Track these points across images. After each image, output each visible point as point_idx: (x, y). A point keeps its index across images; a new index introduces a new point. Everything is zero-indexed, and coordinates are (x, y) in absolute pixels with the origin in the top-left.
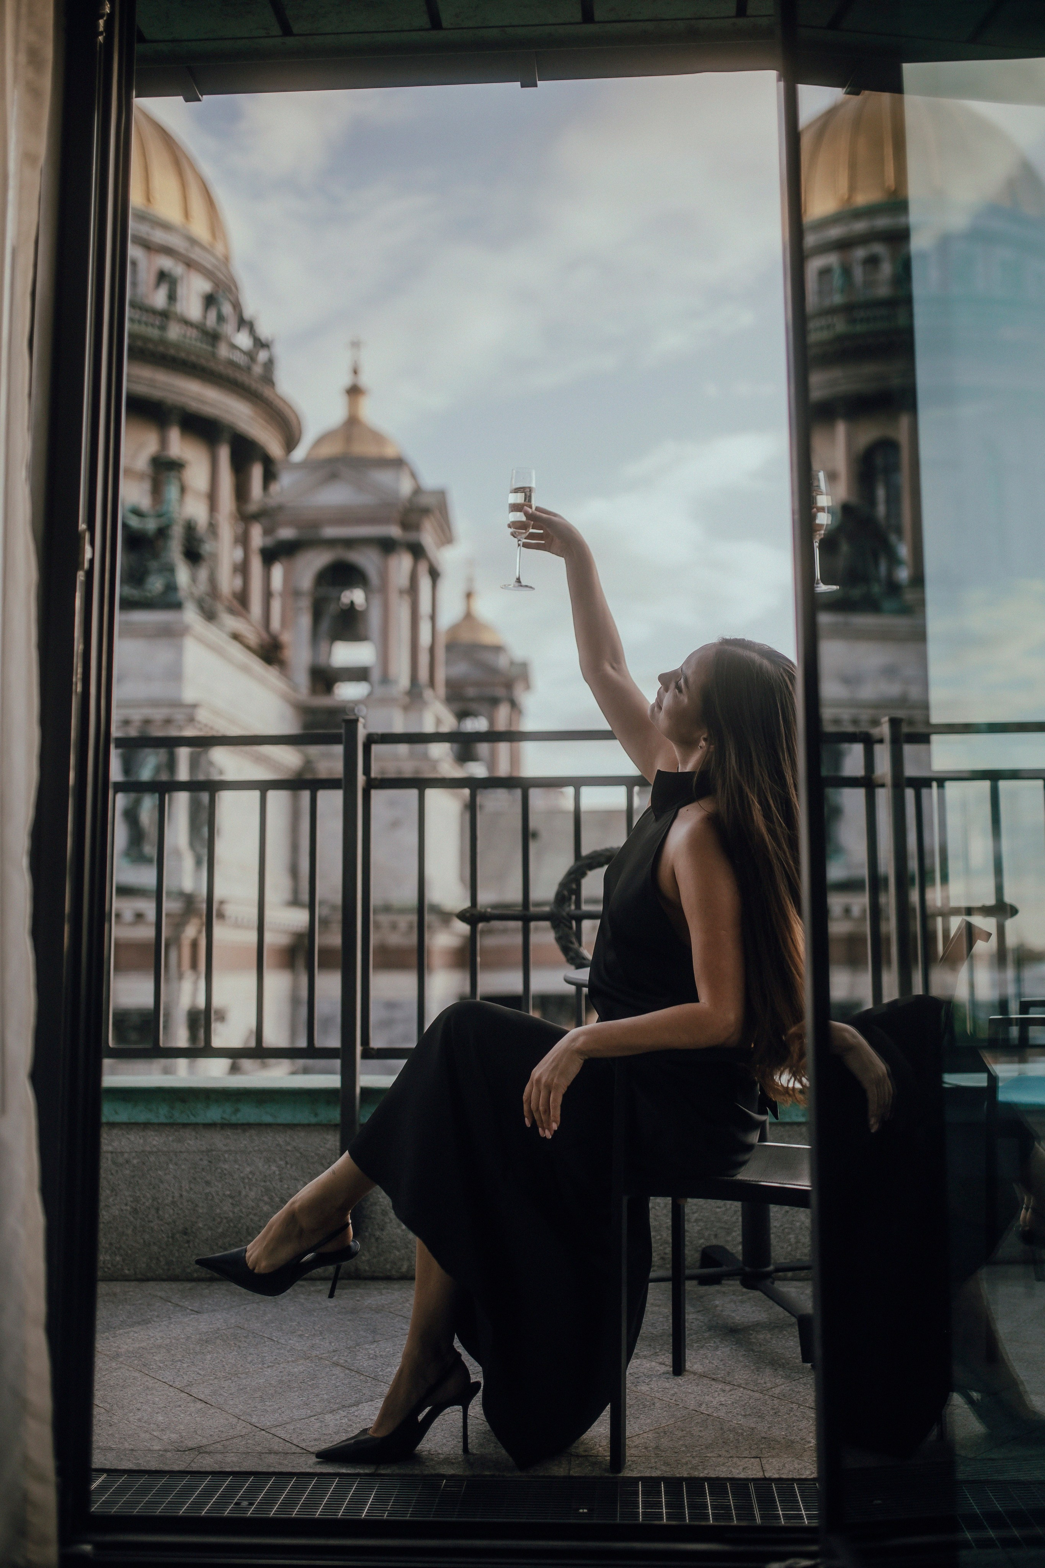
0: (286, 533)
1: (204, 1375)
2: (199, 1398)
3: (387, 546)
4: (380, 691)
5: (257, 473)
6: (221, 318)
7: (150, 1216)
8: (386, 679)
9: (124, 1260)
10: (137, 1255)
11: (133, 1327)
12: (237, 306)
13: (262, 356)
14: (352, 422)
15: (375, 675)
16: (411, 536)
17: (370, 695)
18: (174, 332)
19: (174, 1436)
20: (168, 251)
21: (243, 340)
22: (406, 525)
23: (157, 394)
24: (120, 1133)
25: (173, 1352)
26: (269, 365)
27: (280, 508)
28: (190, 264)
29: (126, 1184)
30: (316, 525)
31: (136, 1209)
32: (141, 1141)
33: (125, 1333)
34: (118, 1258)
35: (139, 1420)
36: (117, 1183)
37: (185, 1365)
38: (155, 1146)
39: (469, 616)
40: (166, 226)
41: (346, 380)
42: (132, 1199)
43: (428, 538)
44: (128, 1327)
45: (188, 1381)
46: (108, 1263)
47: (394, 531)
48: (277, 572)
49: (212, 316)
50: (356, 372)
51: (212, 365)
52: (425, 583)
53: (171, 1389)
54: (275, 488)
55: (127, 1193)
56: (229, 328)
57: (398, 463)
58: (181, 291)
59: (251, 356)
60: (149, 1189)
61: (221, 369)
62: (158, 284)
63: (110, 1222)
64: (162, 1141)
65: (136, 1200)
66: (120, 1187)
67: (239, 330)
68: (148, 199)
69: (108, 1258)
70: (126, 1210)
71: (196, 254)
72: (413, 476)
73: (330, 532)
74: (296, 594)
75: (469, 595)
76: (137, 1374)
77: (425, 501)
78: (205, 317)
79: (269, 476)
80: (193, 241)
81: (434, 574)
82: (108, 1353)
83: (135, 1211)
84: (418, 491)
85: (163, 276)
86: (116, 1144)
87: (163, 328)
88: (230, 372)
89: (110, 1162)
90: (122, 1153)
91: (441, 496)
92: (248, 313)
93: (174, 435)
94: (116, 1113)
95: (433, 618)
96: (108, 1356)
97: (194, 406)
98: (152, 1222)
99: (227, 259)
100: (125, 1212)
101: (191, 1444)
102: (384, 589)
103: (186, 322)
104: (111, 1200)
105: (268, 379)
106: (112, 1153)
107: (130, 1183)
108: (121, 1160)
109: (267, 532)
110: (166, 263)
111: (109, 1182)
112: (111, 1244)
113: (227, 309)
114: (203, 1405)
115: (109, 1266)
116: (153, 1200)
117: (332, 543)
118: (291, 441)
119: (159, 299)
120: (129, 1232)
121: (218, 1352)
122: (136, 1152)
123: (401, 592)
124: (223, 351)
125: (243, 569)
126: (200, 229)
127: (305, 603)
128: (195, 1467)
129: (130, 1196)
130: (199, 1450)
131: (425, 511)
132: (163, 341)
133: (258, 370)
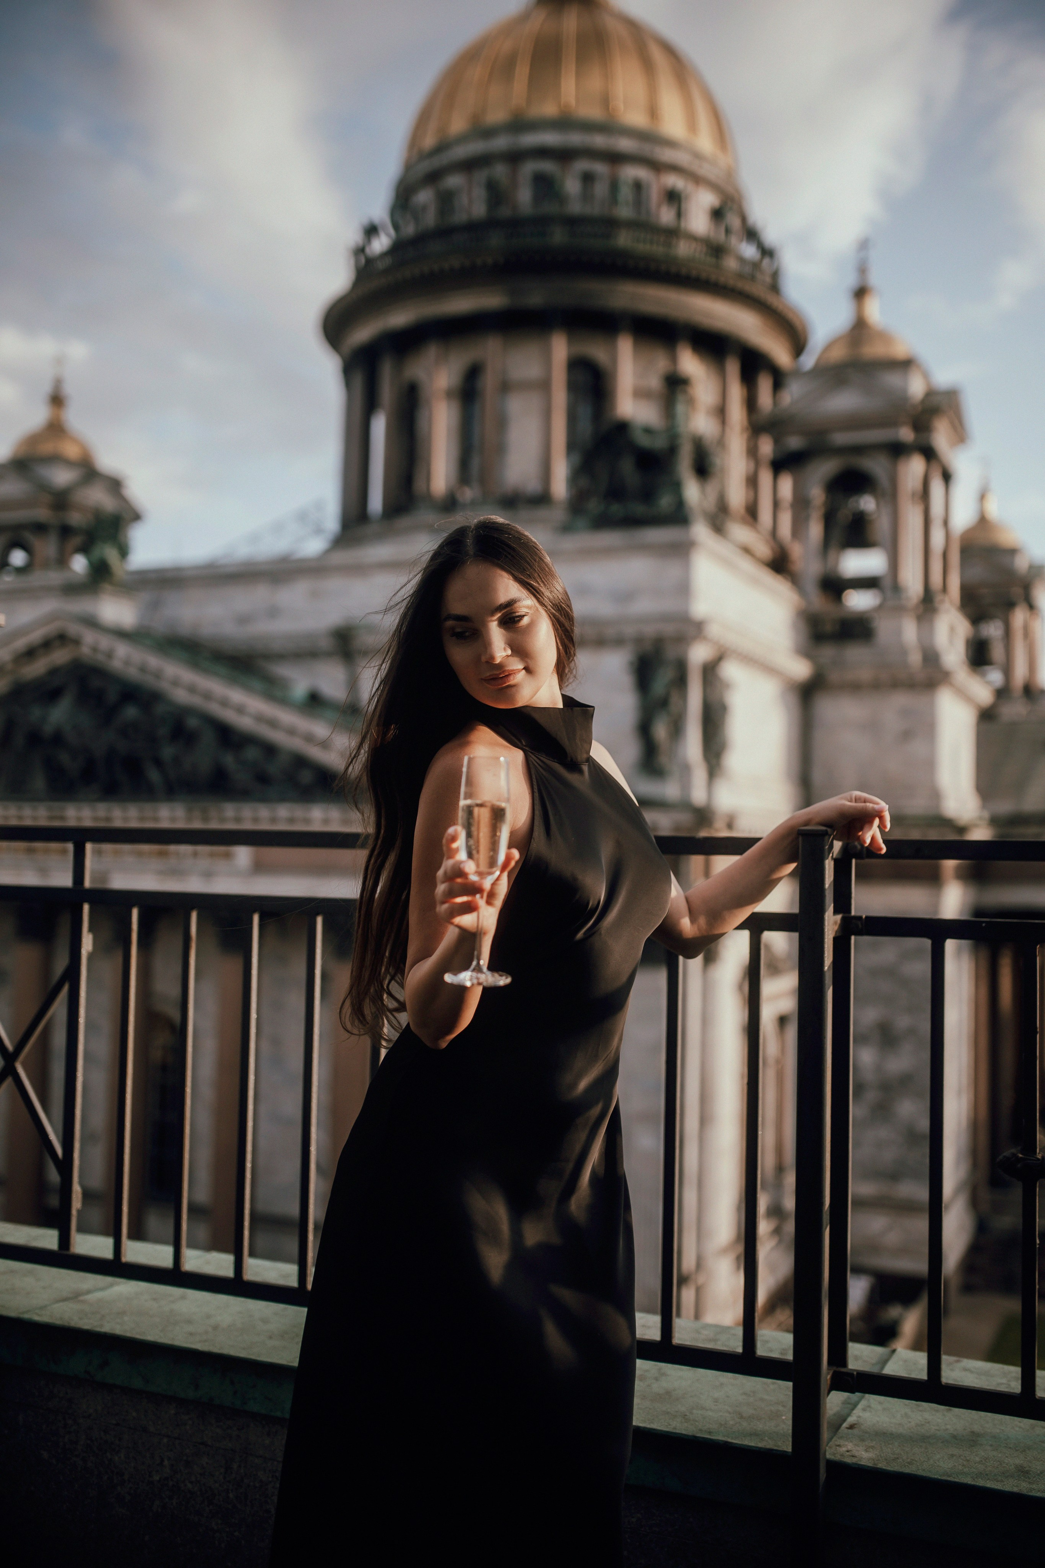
0: (794, 442)
3: (897, 450)
4: (890, 600)
5: (766, 384)
6: (728, 231)
8: (897, 588)
12: (742, 216)
13: (769, 264)
14: (860, 326)
15: (887, 583)
16: (923, 439)
17: (882, 603)
18: (683, 249)
20: (674, 168)
21: (749, 251)
22: (915, 428)
23: (666, 312)
26: (776, 275)
27: (791, 417)
28: (697, 179)
30: (826, 433)
39: (983, 520)
40: (674, 145)
41: (854, 281)
43: (941, 439)
47: (906, 434)
48: (787, 482)
49: (721, 230)
50: (863, 273)
51: (720, 278)
52: (937, 488)
54: (784, 396)
56: (736, 241)
57: (909, 364)
58: (688, 208)
59: (757, 266)
61: (728, 280)
62: (667, 203)
67: (745, 242)
68: (653, 120)
71: (703, 170)
72: (926, 375)
73: (840, 439)
75: (983, 496)
77: (939, 400)
78: (713, 232)
79: (778, 387)
80: (698, 155)
81: (947, 477)
84: (931, 391)
85: (671, 195)
87: (671, 246)
88: (735, 282)
91: (954, 394)
93: (685, 352)
95: (946, 523)
97: (703, 321)
99: (734, 171)
102: (894, 493)
103: (694, 238)
105: (775, 287)
109: (777, 442)
110: (673, 181)
113: (734, 222)
117: (841, 450)
118: (798, 346)
119: (666, 217)
123: (913, 497)
124: (729, 263)
125: (752, 482)
126: (706, 144)
127: (817, 513)
131: (939, 411)
132: (672, 259)
133: (764, 279)
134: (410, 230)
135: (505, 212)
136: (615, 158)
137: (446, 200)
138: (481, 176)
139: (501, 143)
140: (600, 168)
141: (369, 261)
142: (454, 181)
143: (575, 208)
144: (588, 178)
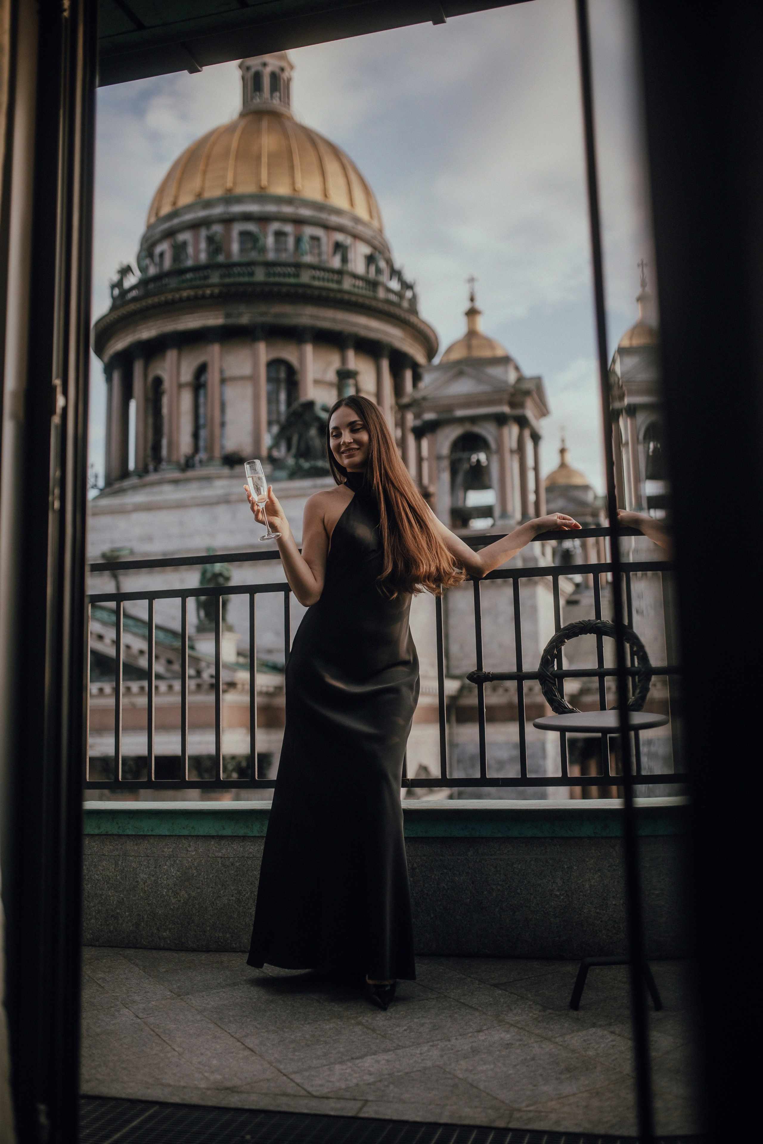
0: (429, 416)
1: (259, 1029)
2: (249, 1047)
3: (501, 420)
4: (500, 523)
5: (408, 375)
6: (379, 271)
7: (249, 905)
8: (504, 514)
9: (232, 937)
10: (241, 933)
11: (224, 988)
12: (389, 262)
13: (409, 294)
14: (472, 334)
15: (497, 512)
16: (518, 412)
17: (493, 525)
18: (347, 284)
19: (219, 1077)
20: (340, 229)
21: (394, 285)
22: (513, 405)
23: (338, 327)
24: (227, 843)
25: (244, 1009)
26: (413, 301)
27: (424, 399)
28: (356, 236)
29: (231, 880)
30: (449, 408)
31: (239, 899)
32: (242, 849)
33: (217, 993)
34: (228, 935)
35: (199, 1063)
36: (225, 880)
37: (249, 1020)
38: (251, 853)
39: (563, 465)
40: (338, 212)
41: (466, 305)
42: (236, 892)
43: (530, 413)
44: (221, 988)
45: (246, 1033)
46: (221, 939)
47: (506, 409)
48: (425, 443)
49: (373, 269)
50: (472, 299)
51: (374, 303)
52: (529, 445)
53: (232, 1039)
54: (422, 385)
55: (232, 888)
56: (384, 278)
57: (506, 360)
58: (351, 256)
59: (400, 295)
60: (248, 885)
61: (380, 305)
62: (335, 253)
63: (221, 909)
64: (256, 849)
65: (239, 893)
66: (228, 883)
67: (391, 279)
68: (326, 196)
69: (221, 935)
70: (232, 900)
71: (360, 229)
72: (517, 369)
73: (460, 413)
74: (439, 458)
75: (562, 451)
76: (211, 1026)
77: (526, 386)
78: (368, 272)
79: (417, 378)
80: (357, 220)
81: (536, 438)
82: (199, 1008)
83: (239, 901)
84: (520, 379)
85: (338, 247)
86: (224, 851)
87: (339, 282)
88: (386, 307)
89: (220, 865)
90: (229, 858)
91: (538, 381)
92: (397, 265)
93: (351, 354)
94: (224, 829)
95: (536, 469)
96: (197, 1010)
97: (363, 333)
98: (251, 909)
99: (381, 231)
100: (231, 901)
101: (229, 1084)
102: (500, 450)
103: (355, 276)
104: (222, 892)
105: (413, 310)
106: (221, 858)
107: (235, 880)
108: (227, 863)
109: (417, 416)
110: (340, 237)
111: (220, 879)
112: (223, 924)
113: (382, 264)
114: (250, 1053)
115: (222, 941)
116: (251, 893)
117: (461, 420)
118: (431, 351)
119: (336, 263)
120: (235, 916)
121: (276, 1011)
122: (238, 857)
123: (512, 452)
124: (381, 294)
125: (402, 444)
126: (361, 211)
127: (445, 464)
128: (224, 1104)
129: (235, 890)
130: (233, 1090)
131: (527, 393)
132: (341, 291)
133: (405, 304)
134: (152, 271)
135: (221, 258)
136: (299, 222)
137: (179, 249)
138: (204, 233)
139: (218, 210)
140: (288, 228)
141: (124, 293)
142: (185, 236)
143: (271, 256)
144: (279, 235)
